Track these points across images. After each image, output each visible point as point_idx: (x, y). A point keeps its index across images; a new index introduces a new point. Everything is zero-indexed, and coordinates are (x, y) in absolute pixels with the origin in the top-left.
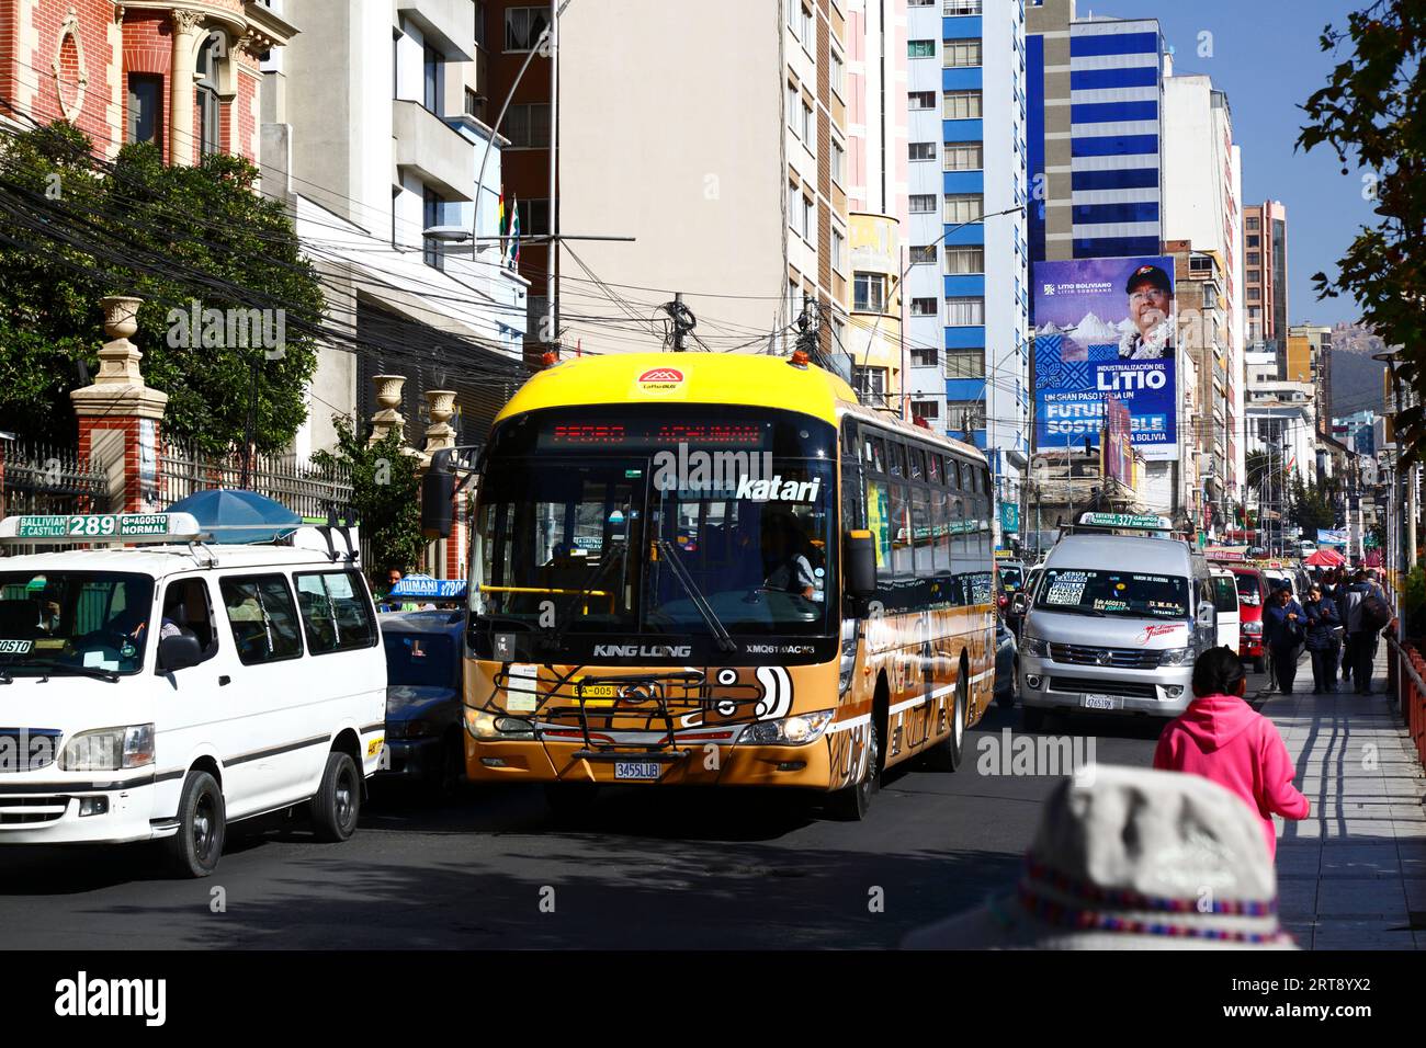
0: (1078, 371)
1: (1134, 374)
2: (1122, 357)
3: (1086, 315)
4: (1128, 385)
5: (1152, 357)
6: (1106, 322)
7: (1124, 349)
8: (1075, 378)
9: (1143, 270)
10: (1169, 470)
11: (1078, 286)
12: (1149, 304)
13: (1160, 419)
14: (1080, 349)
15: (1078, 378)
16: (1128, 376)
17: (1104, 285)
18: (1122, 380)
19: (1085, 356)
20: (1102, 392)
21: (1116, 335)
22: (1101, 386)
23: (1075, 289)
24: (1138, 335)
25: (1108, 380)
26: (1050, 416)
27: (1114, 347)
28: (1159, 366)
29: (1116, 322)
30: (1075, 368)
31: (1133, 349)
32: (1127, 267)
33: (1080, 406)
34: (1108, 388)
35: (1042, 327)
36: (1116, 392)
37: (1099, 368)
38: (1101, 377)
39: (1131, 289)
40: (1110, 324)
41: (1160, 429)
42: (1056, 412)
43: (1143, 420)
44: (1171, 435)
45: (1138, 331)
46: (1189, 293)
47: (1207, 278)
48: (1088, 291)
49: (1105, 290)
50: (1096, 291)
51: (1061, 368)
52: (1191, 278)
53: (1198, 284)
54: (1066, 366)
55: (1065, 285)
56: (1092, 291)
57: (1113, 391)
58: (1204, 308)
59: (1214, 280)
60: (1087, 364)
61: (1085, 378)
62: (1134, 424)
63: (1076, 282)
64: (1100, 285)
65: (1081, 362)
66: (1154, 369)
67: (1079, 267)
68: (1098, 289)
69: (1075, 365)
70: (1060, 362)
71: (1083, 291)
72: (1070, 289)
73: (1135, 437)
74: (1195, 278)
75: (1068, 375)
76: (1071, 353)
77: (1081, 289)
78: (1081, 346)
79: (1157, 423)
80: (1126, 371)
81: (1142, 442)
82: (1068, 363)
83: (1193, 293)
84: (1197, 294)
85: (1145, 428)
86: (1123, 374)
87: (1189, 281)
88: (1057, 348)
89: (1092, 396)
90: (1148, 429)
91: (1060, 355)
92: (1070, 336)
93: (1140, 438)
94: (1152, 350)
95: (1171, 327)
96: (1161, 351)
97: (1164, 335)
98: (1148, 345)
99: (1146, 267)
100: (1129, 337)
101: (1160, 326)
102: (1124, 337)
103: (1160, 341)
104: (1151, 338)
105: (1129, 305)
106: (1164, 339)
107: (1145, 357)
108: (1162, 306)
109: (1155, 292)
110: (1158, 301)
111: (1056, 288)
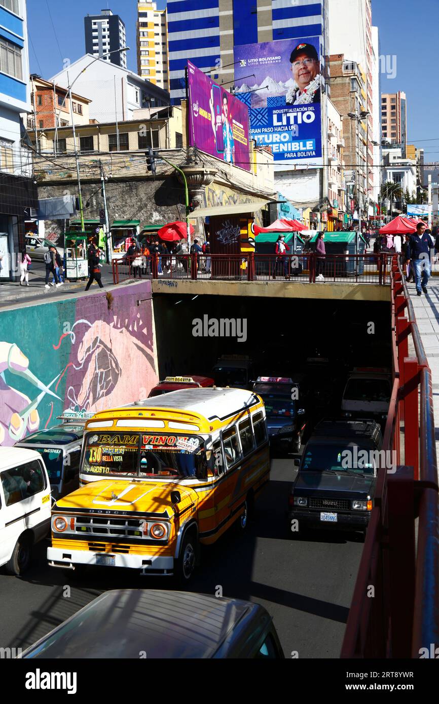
0: (261, 114)
1: (295, 114)
2: (288, 104)
3: (265, 78)
4: (292, 122)
5: (306, 103)
6: (278, 82)
7: (289, 99)
8: (259, 118)
9: (300, 46)
10: (318, 174)
11: (260, 60)
12: (304, 68)
13: (312, 142)
14: (263, 100)
15: (262, 119)
16: (292, 116)
17: (276, 58)
18: (288, 119)
19: (265, 104)
20: (276, 126)
21: (284, 90)
22: (275, 123)
23: (259, 62)
24: (298, 89)
25: (280, 119)
27: (283, 98)
28: (311, 108)
29: (284, 82)
30: (259, 113)
31: (295, 98)
32: (290, 45)
33: (263, 136)
34: (280, 124)
35: (239, 87)
36: (285, 126)
37: (274, 112)
38: (275, 117)
39: (292, 60)
40: (280, 83)
41: (312, 148)
43: (301, 143)
44: (318, 152)
45: (297, 86)
46: (342, 84)
47: (353, 74)
48: (266, 62)
49: (277, 61)
50: (271, 62)
51: (251, 113)
52: (344, 75)
53: (348, 79)
54: (254, 112)
55: (253, 60)
56: (269, 62)
57: (282, 126)
58: (351, 92)
59: (357, 75)
60: (267, 110)
61: (266, 119)
62: (295, 146)
63: (259, 57)
64: (273, 58)
65: (263, 108)
66: (308, 111)
67: (261, 48)
68: (273, 61)
69: (259, 110)
70: (251, 109)
71: (263, 63)
72: (255, 62)
73: (297, 155)
74: (346, 75)
75: (256, 117)
76: (257, 102)
77: (262, 61)
78: (263, 98)
79: (310, 145)
80: (290, 112)
81: (301, 158)
82: (255, 109)
83: (345, 83)
84: (347, 85)
85: (302, 148)
86: (288, 115)
87: (343, 77)
88: (249, 101)
89: (270, 129)
90: (305, 149)
91: (250, 104)
92: (256, 92)
93: (299, 155)
94: (306, 98)
95: (318, 82)
96: (312, 99)
97: (314, 87)
98: (304, 95)
99: (302, 44)
100: (292, 91)
101: (311, 82)
102: (289, 91)
103: (311, 92)
104: (305, 91)
105: (292, 70)
106: (314, 90)
107: (302, 103)
108: (313, 69)
109: (308, 61)
110: (310, 66)
111: (247, 62)
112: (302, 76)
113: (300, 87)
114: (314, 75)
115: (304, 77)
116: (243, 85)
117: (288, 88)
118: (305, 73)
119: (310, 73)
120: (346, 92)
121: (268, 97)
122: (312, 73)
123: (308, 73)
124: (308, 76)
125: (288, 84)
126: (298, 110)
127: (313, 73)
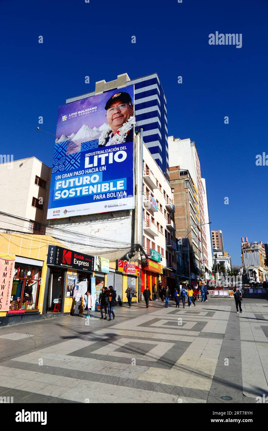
0: (75, 159)
1: (107, 155)
2: (101, 146)
3: (80, 127)
4: (103, 162)
5: (118, 143)
6: (92, 128)
7: (101, 141)
8: (73, 163)
9: (115, 95)
11: (79, 112)
12: (118, 113)
13: (123, 181)
14: (77, 146)
17: (93, 108)
18: (99, 160)
19: (79, 149)
20: (87, 169)
21: (97, 134)
22: (87, 165)
23: (78, 114)
24: (111, 132)
25: (91, 161)
26: (57, 188)
27: (96, 141)
28: (123, 148)
29: (98, 127)
30: (73, 158)
31: (107, 140)
32: (107, 96)
33: (74, 179)
35: (59, 139)
36: (96, 167)
37: (87, 155)
38: (87, 160)
39: (107, 108)
41: (123, 188)
42: (60, 185)
43: (112, 184)
44: (130, 190)
45: (111, 129)
48: (84, 114)
49: (93, 111)
50: (88, 112)
51: (66, 159)
54: (69, 158)
55: (73, 114)
56: (86, 113)
57: (93, 167)
60: (80, 154)
62: (105, 187)
64: (91, 109)
65: (77, 153)
66: (120, 150)
67: (81, 103)
68: (90, 111)
69: (73, 156)
70: (66, 156)
71: (81, 114)
72: (75, 115)
73: (106, 196)
75: (69, 162)
76: (72, 149)
78: (78, 144)
79: (121, 184)
80: (102, 154)
81: (110, 199)
82: (70, 155)
85: (112, 189)
86: (100, 156)
88: (65, 149)
89: (81, 172)
90: (115, 189)
91: (66, 151)
92: (72, 140)
93: (109, 196)
94: (118, 139)
95: (131, 123)
96: (125, 139)
97: (127, 128)
98: (117, 136)
99: (117, 93)
100: (106, 134)
101: (124, 124)
102: (102, 134)
103: (124, 133)
104: (118, 132)
105: (106, 116)
106: (127, 131)
107: (114, 144)
108: (126, 112)
109: (122, 106)
111: (68, 116)
112: (115, 120)
113: (114, 129)
114: (128, 118)
115: (118, 120)
116: (63, 135)
117: (101, 132)
118: (119, 117)
121: (82, 142)
122: (125, 116)
123: (122, 115)
124: (121, 119)
125: (101, 128)
126: (109, 150)
127: (127, 115)
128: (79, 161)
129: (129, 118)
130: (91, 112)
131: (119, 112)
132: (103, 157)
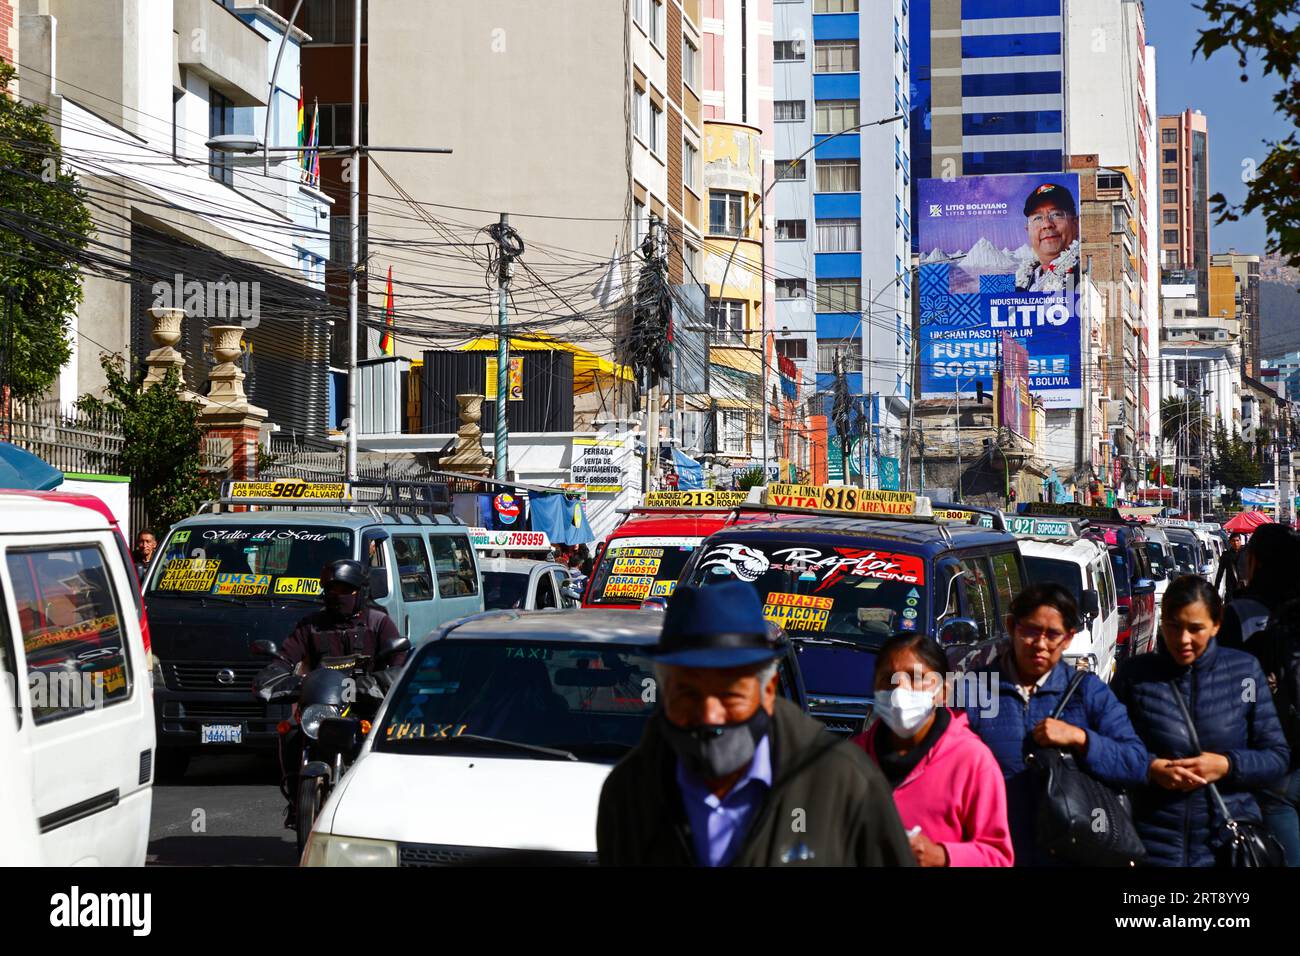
0: (969, 305)
1: (1033, 308)
2: (1019, 289)
3: (977, 240)
4: (1026, 322)
6: (1001, 249)
7: (1021, 280)
8: (965, 313)
9: (1043, 188)
10: (1073, 419)
11: (969, 207)
12: (1050, 228)
13: (1062, 361)
14: (972, 280)
15: (969, 313)
17: (999, 206)
18: (1019, 316)
19: (976, 287)
20: (996, 328)
21: (1012, 263)
22: (995, 322)
23: (965, 210)
24: (1038, 264)
25: (1003, 316)
26: (936, 356)
28: (1061, 300)
29: (1012, 249)
30: (965, 302)
31: (1032, 280)
32: (1025, 185)
33: (971, 345)
34: (1003, 324)
35: (928, 254)
36: (1013, 328)
37: (993, 302)
38: (994, 312)
39: (1028, 212)
40: (1005, 251)
41: (1063, 372)
42: (943, 352)
43: (1043, 362)
44: (1074, 379)
45: (1037, 259)
46: (1096, 215)
47: (1117, 198)
48: (980, 213)
49: (999, 212)
50: (989, 212)
51: (949, 302)
52: (1099, 198)
53: (1107, 205)
54: (955, 299)
55: (954, 206)
56: (984, 212)
57: (1008, 328)
58: (1113, 233)
59: (1125, 200)
60: (979, 298)
61: (977, 313)
62: (1032, 367)
63: (967, 202)
64: (993, 206)
65: (972, 294)
66: (1056, 303)
67: (970, 186)
68: (992, 210)
69: (965, 298)
70: (948, 294)
71: (975, 213)
72: (959, 211)
74: (1103, 198)
75: (957, 309)
76: (961, 283)
77: (972, 211)
78: (972, 276)
79: (1059, 363)
80: (1023, 305)
81: (1041, 387)
82: (958, 295)
83: (1101, 215)
84: (1105, 217)
85: (1045, 371)
87: (1096, 201)
88: (945, 279)
89: (984, 334)
90: (1049, 372)
91: (948, 286)
92: (959, 265)
93: (1039, 382)
94: (1053, 280)
95: (1075, 254)
96: (1064, 282)
97: (1067, 263)
98: (1049, 276)
99: (1047, 185)
100: (1028, 266)
101: (1062, 253)
102: (1021, 266)
103: (1063, 270)
104: (1052, 268)
105: (1027, 229)
106: (1068, 268)
107: (1046, 289)
108: (1065, 230)
109: (1057, 215)
110: (1061, 224)
111: (943, 209)
112: (1046, 241)
113: (1043, 260)
114: (1069, 241)
115: (1050, 243)
116: (935, 249)
117: (1021, 260)
118: (1052, 237)
119: (1060, 236)
120: (1103, 232)
121: (982, 274)
122: (1064, 236)
123: (1057, 236)
124: (1058, 242)
125: (1019, 253)
126: (1037, 301)
127: (1067, 236)
128: (979, 312)
129: (1071, 243)
130: (994, 212)
131: (1052, 227)
132: (1026, 311)
